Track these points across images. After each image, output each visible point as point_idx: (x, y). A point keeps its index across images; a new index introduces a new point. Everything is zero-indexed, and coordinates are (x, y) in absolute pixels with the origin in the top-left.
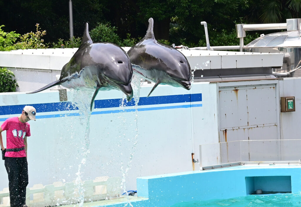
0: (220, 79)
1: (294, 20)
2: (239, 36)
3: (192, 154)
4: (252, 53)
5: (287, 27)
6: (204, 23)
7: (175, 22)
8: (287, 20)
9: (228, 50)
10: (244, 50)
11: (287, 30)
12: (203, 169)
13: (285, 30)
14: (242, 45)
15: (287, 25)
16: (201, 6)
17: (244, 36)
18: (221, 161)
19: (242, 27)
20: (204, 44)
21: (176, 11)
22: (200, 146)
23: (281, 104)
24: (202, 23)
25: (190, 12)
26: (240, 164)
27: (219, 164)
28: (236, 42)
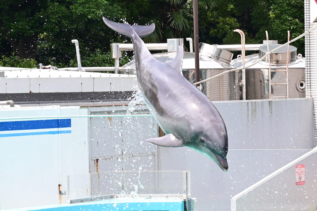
0: (91, 104)
1: (175, 40)
2: (114, 56)
3: (59, 185)
4: (128, 75)
5: (168, 47)
6: (75, 41)
7: (43, 39)
8: (168, 40)
9: (102, 72)
10: (120, 72)
11: (168, 51)
12: (71, 202)
13: (166, 51)
14: (117, 67)
15: (168, 45)
16: (72, 22)
17: (120, 56)
18: (91, 194)
19: (118, 46)
20: (75, 65)
21: (44, 27)
22: (68, 177)
23: (159, 132)
24: (73, 41)
25: (60, 28)
26: (112, 197)
27: (89, 197)
28: (111, 63)
